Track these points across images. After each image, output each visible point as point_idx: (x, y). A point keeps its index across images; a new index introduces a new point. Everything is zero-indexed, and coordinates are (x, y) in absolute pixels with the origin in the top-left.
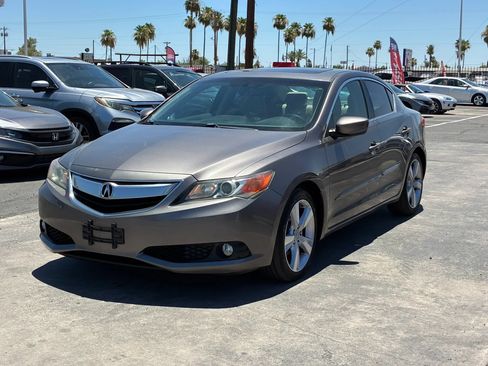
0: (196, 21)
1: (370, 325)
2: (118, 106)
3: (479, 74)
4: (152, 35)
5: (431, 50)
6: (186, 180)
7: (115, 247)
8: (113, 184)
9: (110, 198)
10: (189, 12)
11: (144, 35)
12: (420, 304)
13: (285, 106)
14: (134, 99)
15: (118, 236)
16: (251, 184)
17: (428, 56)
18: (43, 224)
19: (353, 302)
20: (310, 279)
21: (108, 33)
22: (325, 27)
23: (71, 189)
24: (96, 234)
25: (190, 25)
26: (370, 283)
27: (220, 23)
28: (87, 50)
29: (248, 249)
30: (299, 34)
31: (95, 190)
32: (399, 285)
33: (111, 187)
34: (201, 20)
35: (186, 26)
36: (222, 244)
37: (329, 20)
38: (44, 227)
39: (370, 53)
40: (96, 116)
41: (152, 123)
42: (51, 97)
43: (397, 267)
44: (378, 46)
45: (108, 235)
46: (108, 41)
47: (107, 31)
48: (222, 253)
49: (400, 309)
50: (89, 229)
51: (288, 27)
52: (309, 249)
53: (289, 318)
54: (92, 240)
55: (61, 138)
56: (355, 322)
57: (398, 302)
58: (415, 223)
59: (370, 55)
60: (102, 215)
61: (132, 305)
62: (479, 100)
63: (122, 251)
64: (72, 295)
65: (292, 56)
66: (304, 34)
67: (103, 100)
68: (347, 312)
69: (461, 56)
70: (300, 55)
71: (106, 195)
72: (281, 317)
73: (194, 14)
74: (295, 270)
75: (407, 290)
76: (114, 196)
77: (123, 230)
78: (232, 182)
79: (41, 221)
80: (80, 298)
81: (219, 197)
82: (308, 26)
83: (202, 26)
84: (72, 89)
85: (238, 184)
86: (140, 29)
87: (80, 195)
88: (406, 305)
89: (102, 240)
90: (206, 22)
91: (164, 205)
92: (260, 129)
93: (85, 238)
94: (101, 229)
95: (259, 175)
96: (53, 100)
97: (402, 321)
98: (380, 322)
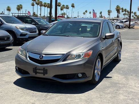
0: (35, 4)
1: (126, 98)
2: (22, 29)
3: (115, 20)
4: (22, 8)
5: (101, 13)
6: (67, 53)
7: (44, 75)
8: (43, 55)
9: (42, 59)
10: (33, 1)
11: (19, 8)
12: (137, 90)
13: (80, 29)
14: (27, 27)
15: (45, 71)
16: (86, 55)
17: (100, 15)
18: (17, 68)
19: (117, 90)
20: (101, 83)
21: (8, 7)
22: (72, 6)
23: (28, 57)
24: (38, 71)
25: (33, 5)
26: (119, 84)
27: (42, 4)
28: (3, 12)
29: (86, 75)
30: (64, 8)
31: (37, 57)
32: (128, 84)
33: (42, 56)
34: (36, 4)
35: (32, 5)
36: (78, 73)
37: (73, 4)
38: (17, 69)
39: (84, 13)
40: (16, 32)
41: (47, 35)
42: (1, 26)
43: (124, 78)
44: (86, 12)
45: (42, 71)
46: (9, 9)
47: (8, 6)
48: (78, 76)
49: (132, 92)
50: (35, 70)
51: (61, 6)
52: (100, 73)
53: (101, 97)
54: (36, 73)
55: (7, 39)
56: (122, 97)
57: (130, 90)
58: (121, 64)
59: (84, 14)
60: (40, 65)
61: (51, 94)
62: (118, 27)
63: (46, 76)
64: (30, 91)
65: (62, 14)
66: (66, 8)
67: (18, 27)
68: (117, 94)
69: (109, 15)
70: (64, 14)
71: (41, 59)
72: (99, 96)
73: (34, 2)
74: (97, 81)
75: (131, 86)
76: (44, 59)
77: (47, 70)
78: (81, 54)
79: (16, 67)
80: (33, 91)
81: (77, 59)
82: (67, 6)
83: (37, 5)
84: (8, 24)
85: (83, 55)
86: (18, 6)
87: (31, 58)
88: (133, 91)
89: (40, 73)
90: (38, 4)
91: (60, 61)
92: (83, 37)
93: (34, 72)
94: (40, 70)
95: (89, 52)
96: (2, 27)
97: (135, 96)
98: (129, 96)
